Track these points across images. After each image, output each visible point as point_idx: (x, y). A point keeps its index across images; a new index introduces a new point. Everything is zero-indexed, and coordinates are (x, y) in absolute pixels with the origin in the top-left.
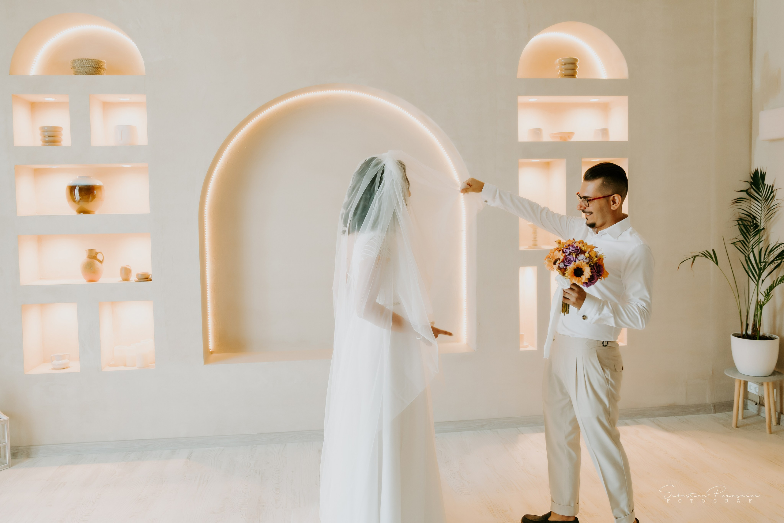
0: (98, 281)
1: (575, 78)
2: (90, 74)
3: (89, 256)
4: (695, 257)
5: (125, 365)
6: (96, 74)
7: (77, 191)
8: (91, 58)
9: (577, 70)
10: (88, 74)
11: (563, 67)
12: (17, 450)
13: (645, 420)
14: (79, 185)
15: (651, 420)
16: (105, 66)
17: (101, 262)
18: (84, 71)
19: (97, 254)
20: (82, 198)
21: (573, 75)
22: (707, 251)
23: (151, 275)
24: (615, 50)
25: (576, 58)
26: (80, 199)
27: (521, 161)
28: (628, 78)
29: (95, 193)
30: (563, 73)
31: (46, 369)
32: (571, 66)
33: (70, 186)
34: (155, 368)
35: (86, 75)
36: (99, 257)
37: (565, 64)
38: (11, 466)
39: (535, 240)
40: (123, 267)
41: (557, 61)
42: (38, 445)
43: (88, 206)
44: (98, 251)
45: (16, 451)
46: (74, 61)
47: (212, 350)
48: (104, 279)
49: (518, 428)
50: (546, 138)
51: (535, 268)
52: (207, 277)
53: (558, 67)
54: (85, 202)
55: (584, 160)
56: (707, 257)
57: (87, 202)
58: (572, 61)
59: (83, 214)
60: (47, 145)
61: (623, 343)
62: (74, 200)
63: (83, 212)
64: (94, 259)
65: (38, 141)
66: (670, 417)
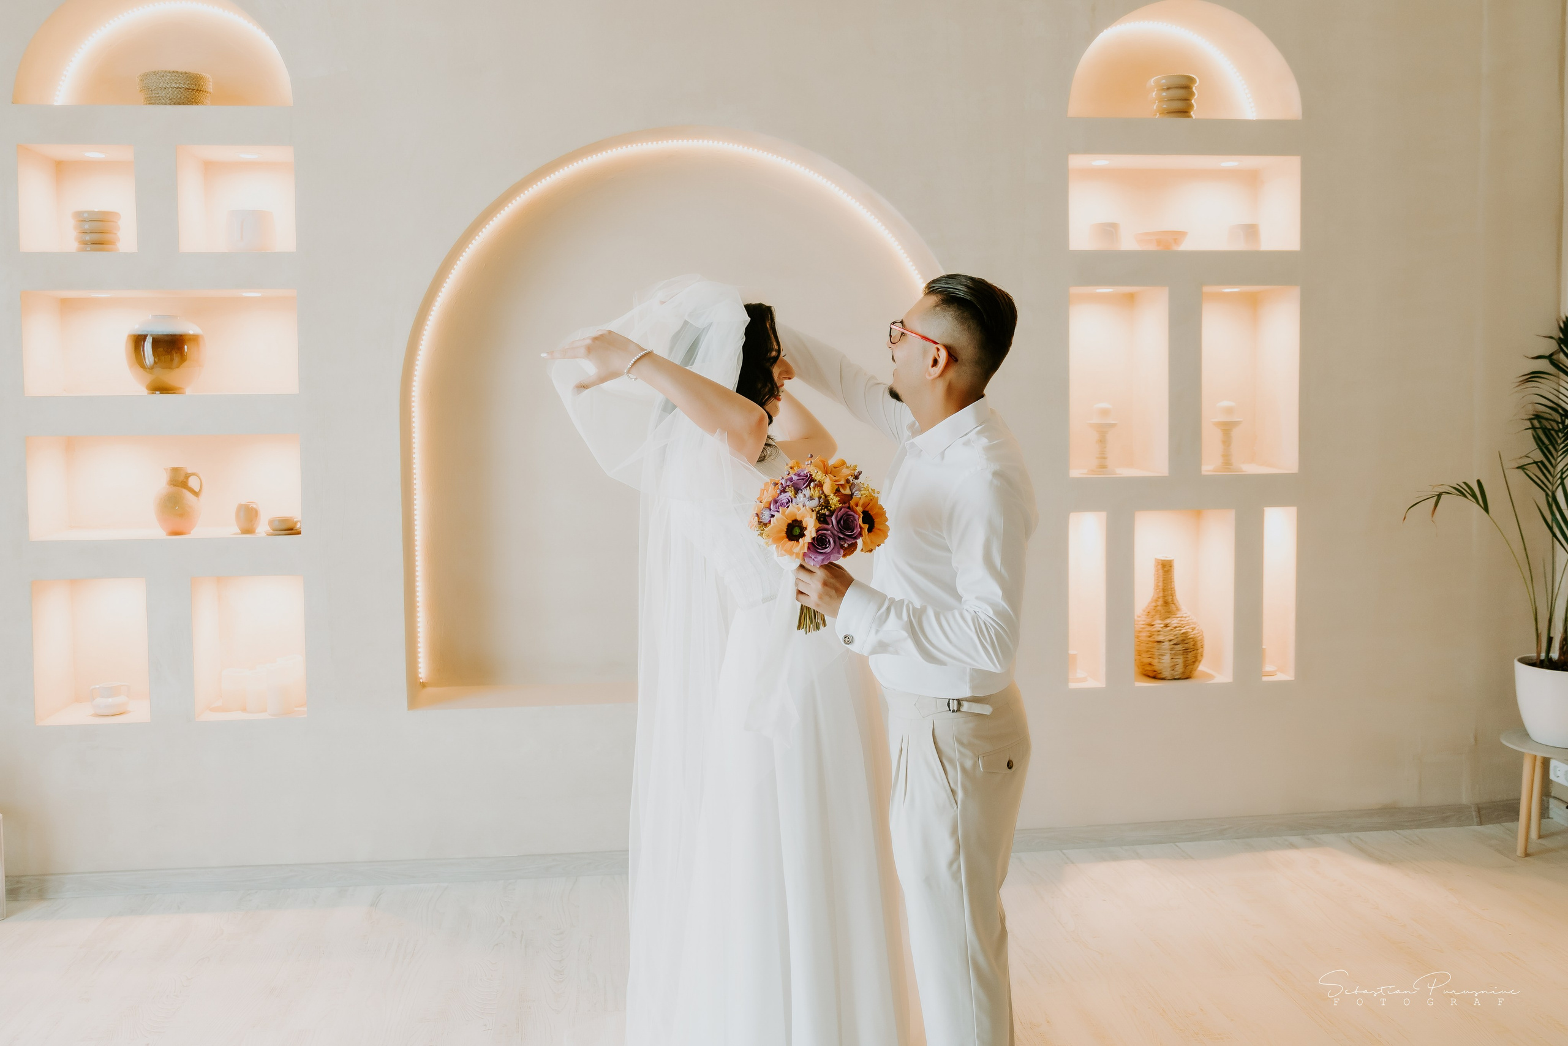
0: (190, 533)
1: (1189, 116)
2: (179, 104)
3: (171, 481)
4: (1439, 496)
5: (244, 710)
6: (192, 103)
7: (148, 346)
8: (180, 70)
9: (1193, 101)
10: (174, 104)
11: (1164, 94)
12: (18, 882)
13: (1331, 838)
14: (152, 333)
15: (1343, 838)
16: (210, 87)
17: (196, 494)
18: (165, 97)
19: (187, 476)
20: (159, 359)
21: (1184, 112)
22: (1464, 483)
23: (300, 522)
24: (1273, 58)
25: (1192, 76)
26: (155, 362)
27: (1075, 290)
28: (1300, 118)
29: (186, 350)
30: (1165, 106)
31: (80, 715)
32: (1180, 93)
33: (134, 336)
34: (306, 717)
35: (170, 104)
36: (193, 483)
37: (1168, 89)
38: (5, 915)
39: (1103, 457)
40: (242, 505)
41: (1152, 82)
42: (62, 875)
43: (171, 377)
44: (189, 471)
45: (16, 886)
46: (146, 75)
47: (424, 681)
48: (201, 530)
49: (1065, 851)
50: (1128, 243)
51: (1103, 515)
52: (416, 528)
53: (1154, 94)
54: (164, 368)
55: (1207, 289)
56: (1465, 496)
57: (170, 368)
58: (1184, 82)
59: (160, 393)
60: (88, 249)
61: (1287, 675)
62: (142, 365)
63: (161, 389)
64: (182, 487)
65: (68, 240)
66: (1384, 832)
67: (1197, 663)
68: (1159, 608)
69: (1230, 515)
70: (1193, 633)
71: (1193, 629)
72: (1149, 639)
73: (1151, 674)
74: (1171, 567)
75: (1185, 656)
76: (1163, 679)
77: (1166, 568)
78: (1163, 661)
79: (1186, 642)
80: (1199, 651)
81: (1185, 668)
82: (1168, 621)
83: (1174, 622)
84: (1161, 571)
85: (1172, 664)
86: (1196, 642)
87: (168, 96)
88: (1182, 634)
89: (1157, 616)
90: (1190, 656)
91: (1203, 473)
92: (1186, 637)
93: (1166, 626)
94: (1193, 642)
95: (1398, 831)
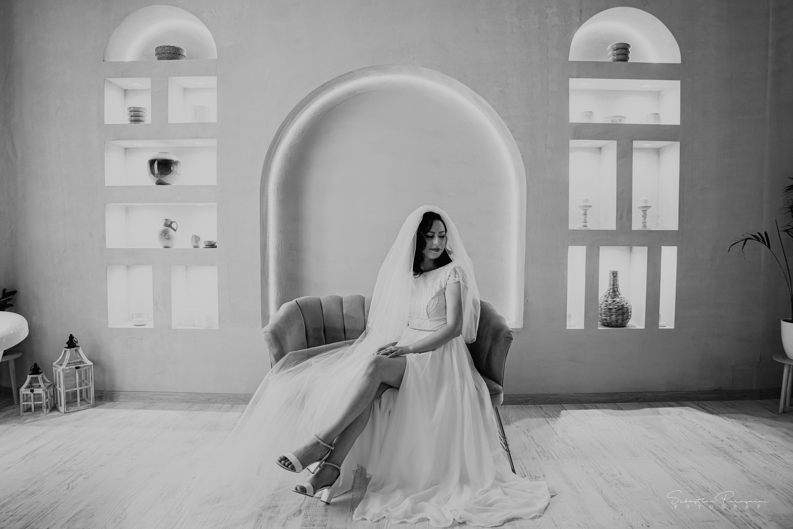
0: (172, 247)
1: (627, 62)
2: (170, 59)
3: (165, 224)
4: (746, 240)
5: (194, 326)
6: (175, 59)
7: (156, 166)
8: (171, 46)
9: (629, 55)
10: (168, 59)
11: (615, 52)
12: (100, 393)
13: (690, 403)
14: (158, 159)
15: (695, 403)
16: (185, 54)
17: (175, 230)
19: (172, 223)
20: (161, 172)
21: (625, 60)
22: (759, 234)
23: (216, 243)
24: (668, 36)
25: (629, 43)
26: (159, 173)
27: (572, 142)
28: (680, 63)
29: (172, 167)
30: (615, 58)
31: (128, 324)
32: (623, 51)
33: (150, 160)
34: (218, 328)
35: (166, 60)
36: (174, 225)
37: (617, 49)
38: (94, 406)
39: (585, 221)
40: (194, 235)
41: (610, 46)
42: (119, 391)
43: (166, 179)
44: (172, 221)
46: (157, 48)
48: (176, 247)
49: (562, 405)
50: (598, 120)
51: (584, 248)
53: (611, 52)
54: (162, 175)
55: (635, 143)
56: (760, 241)
57: (165, 175)
58: (624, 46)
59: (161, 185)
60: (133, 123)
61: (671, 326)
62: (153, 174)
63: (161, 183)
64: (169, 227)
65: (125, 119)
66: (714, 402)
67: (628, 320)
68: (611, 293)
69: (645, 249)
70: (626, 305)
71: (627, 303)
72: (606, 308)
73: (606, 324)
74: (617, 274)
75: (622, 316)
76: (613, 327)
77: (615, 275)
78: (612, 318)
79: (623, 309)
80: (630, 314)
81: (622, 322)
82: (615, 299)
83: (618, 300)
84: (612, 276)
85: (616, 320)
86: (628, 309)
87: (166, 56)
88: (621, 305)
89: (610, 297)
90: (625, 316)
91: (633, 229)
92: (623, 307)
93: (614, 301)
94: (626, 310)
95: (721, 401)
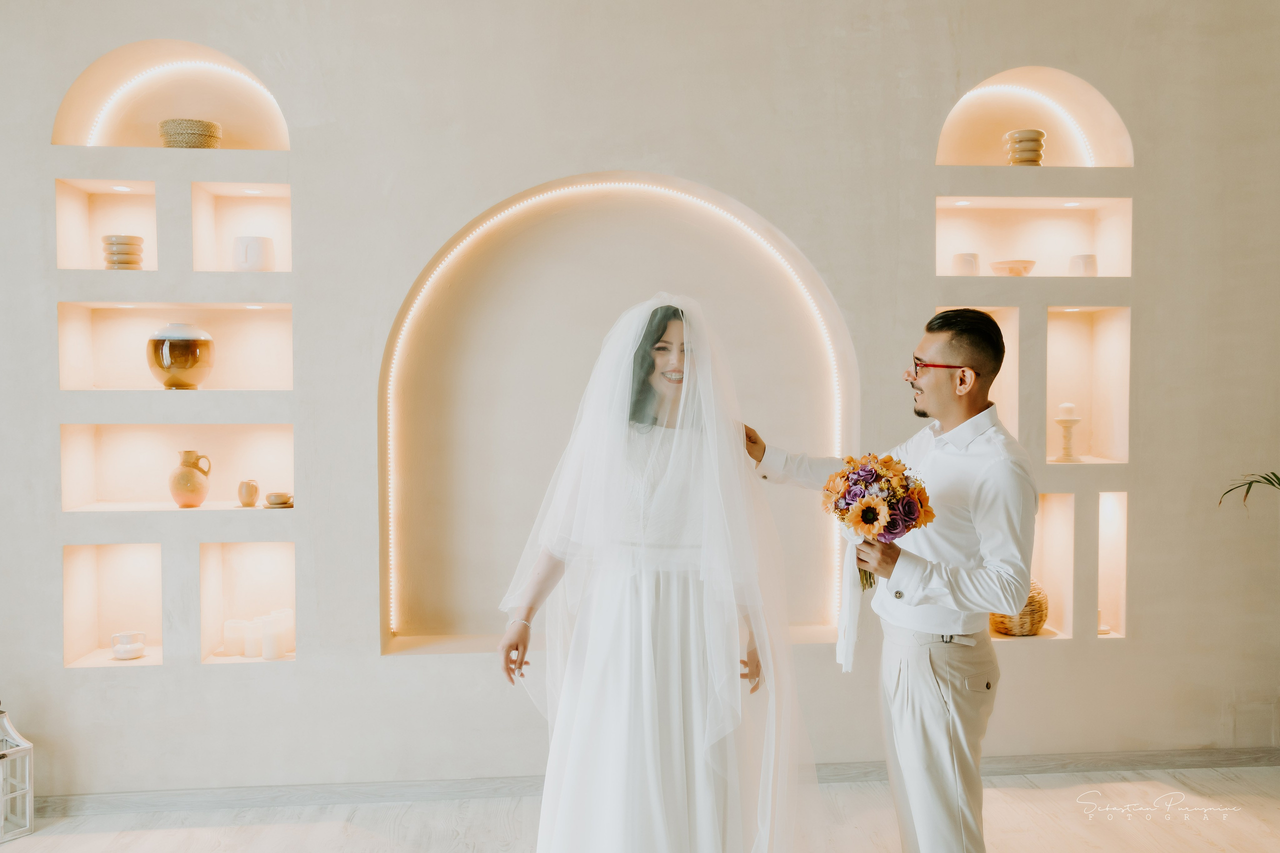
0: (200, 506)
1: (1038, 165)
2: (194, 147)
3: (184, 462)
4: (1250, 484)
5: (243, 654)
6: (204, 148)
7: (166, 349)
8: (194, 119)
9: (1041, 152)
10: (190, 147)
11: (1017, 146)
12: (45, 802)
13: (1157, 773)
14: (169, 339)
15: (1169, 774)
16: (220, 134)
17: (205, 473)
18: (182, 141)
19: (198, 458)
20: (175, 361)
21: (1034, 161)
22: (1273, 474)
23: (292, 497)
24: (1110, 116)
25: (1041, 130)
26: (172, 363)
28: (1133, 166)
29: (198, 353)
30: (1017, 156)
31: (103, 659)
32: (1031, 145)
33: (154, 340)
34: (295, 660)
35: (186, 147)
36: (203, 464)
37: (1021, 141)
38: (33, 830)
40: (244, 482)
41: (1007, 136)
42: (83, 794)
43: (185, 375)
44: (200, 454)
45: (43, 804)
46: (165, 124)
47: (395, 630)
48: (208, 504)
50: (985, 270)
52: (390, 503)
53: (1009, 145)
54: (179, 368)
55: (1051, 309)
56: (1273, 485)
57: (184, 368)
58: (1032, 136)
59: (176, 389)
60: (116, 267)
61: (1119, 634)
62: (161, 366)
63: (177, 385)
64: (193, 467)
65: (99, 260)
66: (1204, 769)
67: (1042, 622)
69: (1070, 499)
70: (1038, 597)
71: (1039, 594)
73: (1003, 631)
75: (1032, 616)
76: (1014, 635)
78: (1013, 620)
79: (1032, 604)
80: (1044, 612)
81: (1032, 627)
85: (1021, 623)
86: (1041, 604)
87: (184, 140)
90: (1036, 616)
91: (1048, 463)
92: (1034, 600)
94: (1039, 605)
95: (1216, 769)
